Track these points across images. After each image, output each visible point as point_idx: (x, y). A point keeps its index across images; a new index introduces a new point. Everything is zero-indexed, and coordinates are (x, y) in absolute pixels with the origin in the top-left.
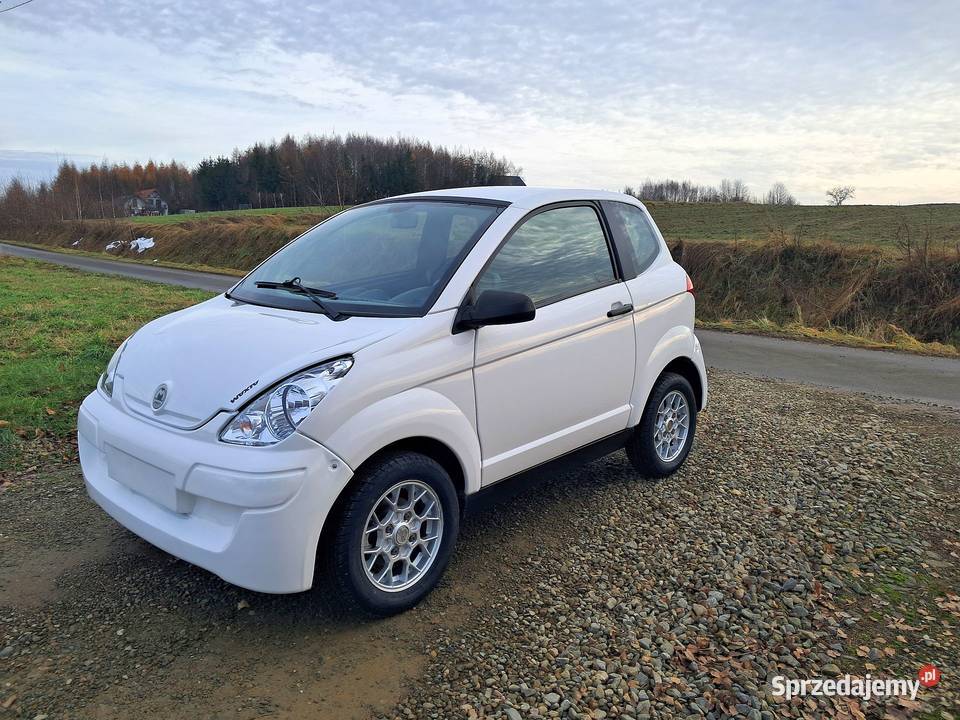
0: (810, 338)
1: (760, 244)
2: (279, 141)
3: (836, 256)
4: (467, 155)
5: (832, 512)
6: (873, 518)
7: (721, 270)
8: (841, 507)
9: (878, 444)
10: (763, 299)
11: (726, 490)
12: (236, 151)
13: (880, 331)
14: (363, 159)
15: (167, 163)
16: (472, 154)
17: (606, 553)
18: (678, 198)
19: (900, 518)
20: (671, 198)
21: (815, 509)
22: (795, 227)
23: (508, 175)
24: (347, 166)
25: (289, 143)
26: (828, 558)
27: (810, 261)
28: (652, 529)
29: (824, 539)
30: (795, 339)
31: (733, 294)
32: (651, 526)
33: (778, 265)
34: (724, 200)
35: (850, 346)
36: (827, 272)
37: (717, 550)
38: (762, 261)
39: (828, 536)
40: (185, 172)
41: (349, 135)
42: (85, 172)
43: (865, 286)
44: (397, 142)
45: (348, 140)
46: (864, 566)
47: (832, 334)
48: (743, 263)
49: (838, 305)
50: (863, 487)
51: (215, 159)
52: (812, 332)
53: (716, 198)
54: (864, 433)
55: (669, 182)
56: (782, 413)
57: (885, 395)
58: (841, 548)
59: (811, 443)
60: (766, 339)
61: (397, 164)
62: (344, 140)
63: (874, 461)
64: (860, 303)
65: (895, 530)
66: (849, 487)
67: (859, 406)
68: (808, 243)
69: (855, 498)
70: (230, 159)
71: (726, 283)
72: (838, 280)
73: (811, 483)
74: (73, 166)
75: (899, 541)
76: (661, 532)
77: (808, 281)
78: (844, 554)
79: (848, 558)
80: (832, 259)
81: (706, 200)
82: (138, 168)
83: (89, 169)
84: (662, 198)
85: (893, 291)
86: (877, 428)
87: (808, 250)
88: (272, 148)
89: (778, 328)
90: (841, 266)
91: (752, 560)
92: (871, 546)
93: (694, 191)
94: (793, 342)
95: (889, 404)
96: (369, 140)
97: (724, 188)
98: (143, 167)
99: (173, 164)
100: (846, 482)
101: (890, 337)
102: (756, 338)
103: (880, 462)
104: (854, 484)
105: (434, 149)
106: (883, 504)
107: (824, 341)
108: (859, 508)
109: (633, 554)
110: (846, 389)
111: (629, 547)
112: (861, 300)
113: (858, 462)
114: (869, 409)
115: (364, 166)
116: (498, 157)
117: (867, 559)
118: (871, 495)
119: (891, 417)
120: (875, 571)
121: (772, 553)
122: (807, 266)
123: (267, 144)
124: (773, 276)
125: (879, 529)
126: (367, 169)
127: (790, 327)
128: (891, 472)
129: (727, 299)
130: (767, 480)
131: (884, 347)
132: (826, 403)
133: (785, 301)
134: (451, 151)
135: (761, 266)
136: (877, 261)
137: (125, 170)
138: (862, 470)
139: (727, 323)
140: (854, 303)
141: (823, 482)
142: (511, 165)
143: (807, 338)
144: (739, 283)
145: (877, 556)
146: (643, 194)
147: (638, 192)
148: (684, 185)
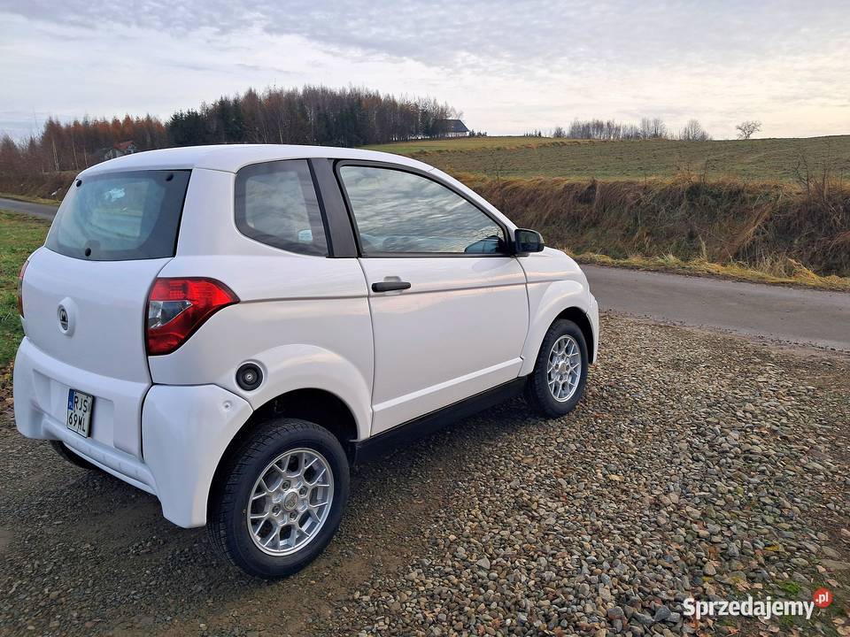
0: (713, 274)
1: (668, 181)
2: (242, 94)
3: (739, 192)
4: (413, 102)
5: (719, 498)
6: (765, 504)
7: (631, 207)
8: (729, 491)
9: (773, 402)
10: (670, 234)
11: (604, 475)
12: (204, 104)
13: (780, 265)
14: (319, 108)
15: (143, 117)
16: (417, 100)
17: (452, 577)
18: (603, 136)
19: (793, 501)
20: (597, 136)
21: (700, 497)
22: (704, 161)
23: (450, 118)
24: (304, 115)
25: (251, 96)
26: (711, 567)
27: (715, 196)
28: (512, 537)
29: (708, 540)
30: (698, 276)
31: (642, 229)
32: (512, 532)
33: (685, 202)
34: (645, 136)
35: (751, 282)
36: (731, 208)
37: (581, 566)
38: (670, 197)
39: (712, 534)
40: (159, 124)
41: (305, 86)
42: (68, 127)
43: (766, 220)
44: (348, 91)
45: (305, 91)
46: (752, 574)
47: (734, 269)
48: (653, 201)
49: (741, 239)
50: (756, 461)
51: (185, 112)
52: (715, 267)
53: (637, 136)
54: (759, 389)
55: (595, 122)
56: (677, 367)
57: (784, 339)
58: (727, 549)
59: (702, 407)
60: (671, 276)
61: (349, 111)
62: (300, 91)
63: (768, 425)
64: (761, 237)
65: (789, 519)
66: (740, 463)
67: (757, 354)
68: (713, 178)
69: (746, 477)
70: (199, 112)
71: (636, 219)
72: (740, 215)
73: (698, 460)
74: (57, 122)
75: (792, 534)
76: (521, 542)
77: (713, 216)
78: (730, 558)
79: (735, 564)
80: (735, 194)
81: (628, 136)
82: (116, 122)
83: (72, 125)
84: (589, 137)
85: (793, 224)
86: (773, 381)
87: (713, 186)
88: (235, 101)
89: (683, 264)
90: (744, 200)
91: (622, 580)
92: (760, 545)
93: (618, 129)
94: (697, 279)
95: (787, 350)
96: (324, 91)
97: (644, 126)
98: (121, 121)
99: (148, 117)
100: (737, 457)
101: (790, 271)
102: (662, 275)
103: (774, 427)
104: (745, 459)
105: (382, 98)
106: (777, 482)
107: (726, 277)
108: (749, 490)
109: (483, 578)
110: (745, 332)
111: (480, 568)
112: (763, 233)
113: (752, 428)
114: (765, 357)
115: (320, 114)
116: (441, 103)
117: (754, 564)
118: (763, 472)
119: (788, 365)
120: (763, 581)
121: (646, 567)
122: (712, 201)
123: (231, 98)
124: (680, 213)
125: (769, 519)
126: (322, 117)
127: (694, 263)
128: (785, 438)
129: (637, 235)
130: (651, 458)
131: (783, 283)
132: (723, 350)
133: (692, 236)
134: (398, 99)
135: (669, 203)
136: (778, 196)
137: (105, 124)
138: (755, 439)
139: (635, 260)
140: (755, 237)
141: (712, 457)
142: (453, 110)
143: (710, 275)
144: (649, 219)
145: (767, 559)
146: (572, 133)
147: (566, 130)
148: (608, 124)
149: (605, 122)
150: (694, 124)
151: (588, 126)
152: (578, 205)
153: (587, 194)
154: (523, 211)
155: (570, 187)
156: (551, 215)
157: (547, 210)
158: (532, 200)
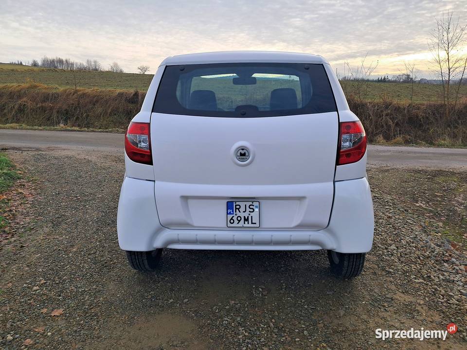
20: (60, 67)
53: (85, 69)
55: (58, 59)
81: (79, 69)
84: (55, 67)
93: (72, 64)
97: (88, 63)
146: (43, 64)
147: (40, 63)
148: (66, 61)
149: (64, 60)
150: (116, 65)
151: (53, 61)
152: (129, 105)
153: (133, 98)
154: (92, 108)
155: (121, 95)
156: (112, 110)
157: (109, 107)
158: (97, 101)
